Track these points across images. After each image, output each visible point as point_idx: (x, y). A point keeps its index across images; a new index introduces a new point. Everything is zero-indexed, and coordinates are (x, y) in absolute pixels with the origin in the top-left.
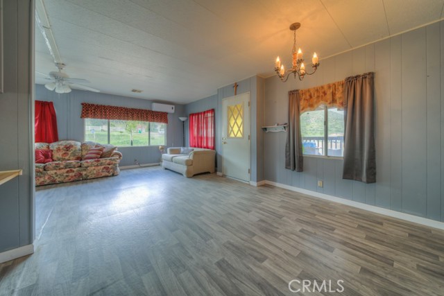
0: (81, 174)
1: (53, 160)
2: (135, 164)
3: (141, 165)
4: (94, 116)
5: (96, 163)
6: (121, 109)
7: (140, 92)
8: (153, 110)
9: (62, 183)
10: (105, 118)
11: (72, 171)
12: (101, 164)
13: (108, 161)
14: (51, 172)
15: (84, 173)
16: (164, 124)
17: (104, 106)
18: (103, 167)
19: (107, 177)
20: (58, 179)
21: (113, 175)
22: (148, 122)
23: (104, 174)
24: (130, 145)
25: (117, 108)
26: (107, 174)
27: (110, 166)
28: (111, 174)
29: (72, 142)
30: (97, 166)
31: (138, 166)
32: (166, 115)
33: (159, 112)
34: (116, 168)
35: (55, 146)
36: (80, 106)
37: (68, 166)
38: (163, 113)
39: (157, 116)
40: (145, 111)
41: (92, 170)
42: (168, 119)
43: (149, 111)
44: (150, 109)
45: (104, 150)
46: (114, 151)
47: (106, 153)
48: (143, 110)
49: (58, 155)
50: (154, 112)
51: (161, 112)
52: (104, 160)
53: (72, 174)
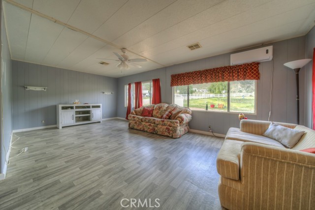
0: (154, 129)
2: (208, 131)
5: (162, 123)
6: (196, 73)
7: (197, 46)
9: (146, 132)
11: (150, 125)
12: (164, 125)
13: (169, 123)
14: (143, 123)
15: (156, 129)
17: (183, 74)
18: (166, 127)
19: (168, 137)
20: (146, 129)
21: (172, 137)
22: (226, 83)
23: (166, 134)
24: (204, 110)
26: (168, 134)
28: (171, 136)
29: (163, 104)
30: (162, 125)
31: (211, 134)
32: (255, 67)
33: (241, 66)
34: (175, 130)
35: (156, 106)
36: (171, 77)
37: (149, 121)
38: (248, 64)
39: (238, 72)
40: (221, 68)
41: (161, 129)
42: (260, 72)
43: (226, 67)
44: (227, 65)
45: (174, 112)
46: (180, 115)
47: (173, 115)
48: (217, 69)
49: (154, 113)
50: (233, 67)
51: (245, 65)
52: (166, 121)
53: (151, 128)
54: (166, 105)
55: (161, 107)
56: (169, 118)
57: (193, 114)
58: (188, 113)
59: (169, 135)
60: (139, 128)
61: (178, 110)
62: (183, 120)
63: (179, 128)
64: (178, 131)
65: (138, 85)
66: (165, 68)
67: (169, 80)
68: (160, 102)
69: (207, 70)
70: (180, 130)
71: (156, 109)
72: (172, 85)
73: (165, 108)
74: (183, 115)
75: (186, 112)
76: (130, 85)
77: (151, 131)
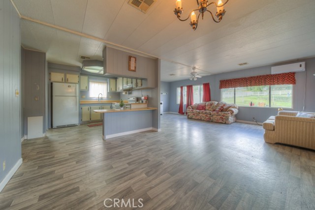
0: (210, 118)
1: (205, 110)
2: (253, 121)
3: (259, 123)
4: (225, 87)
5: (216, 114)
6: (242, 79)
7: (246, 64)
8: (272, 74)
9: (204, 120)
10: (232, 87)
11: (207, 116)
12: (219, 115)
13: (223, 114)
14: (201, 115)
15: (212, 118)
16: (291, 86)
17: (231, 80)
18: (220, 117)
20: (203, 119)
21: (225, 123)
23: (220, 121)
25: (239, 79)
27: (224, 117)
28: (224, 122)
29: (213, 102)
30: (217, 116)
31: (255, 123)
32: (292, 75)
33: (280, 74)
34: (227, 119)
35: (207, 103)
36: (219, 82)
37: (206, 113)
38: (286, 74)
39: (278, 79)
40: (263, 76)
41: (215, 118)
42: (296, 78)
43: (268, 75)
44: (268, 74)
45: (225, 107)
46: (230, 109)
47: (224, 109)
48: (261, 76)
49: (207, 108)
50: (273, 75)
51: (283, 74)
52: (220, 113)
53: (207, 117)
54: (216, 103)
55: (213, 104)
56: (222, 111)
57: (239, 109)
58: (236, 108)
59: (223, 122)
60: (197, 118)
61: (228, 106)
62: (233, 112)
63: (230, 117)
64: (230, 120)
65: (190, 88)
66: (214, 76)
67: (218, 84)
68: (210, 100)
69: (251, 77)
70: (231, 119)
71: (208, 105)
72: (221, 87)
73: (215, 105)
74: (233, 109)
75: (234, 107)
76: (182, 87)
77: (208, 120)
